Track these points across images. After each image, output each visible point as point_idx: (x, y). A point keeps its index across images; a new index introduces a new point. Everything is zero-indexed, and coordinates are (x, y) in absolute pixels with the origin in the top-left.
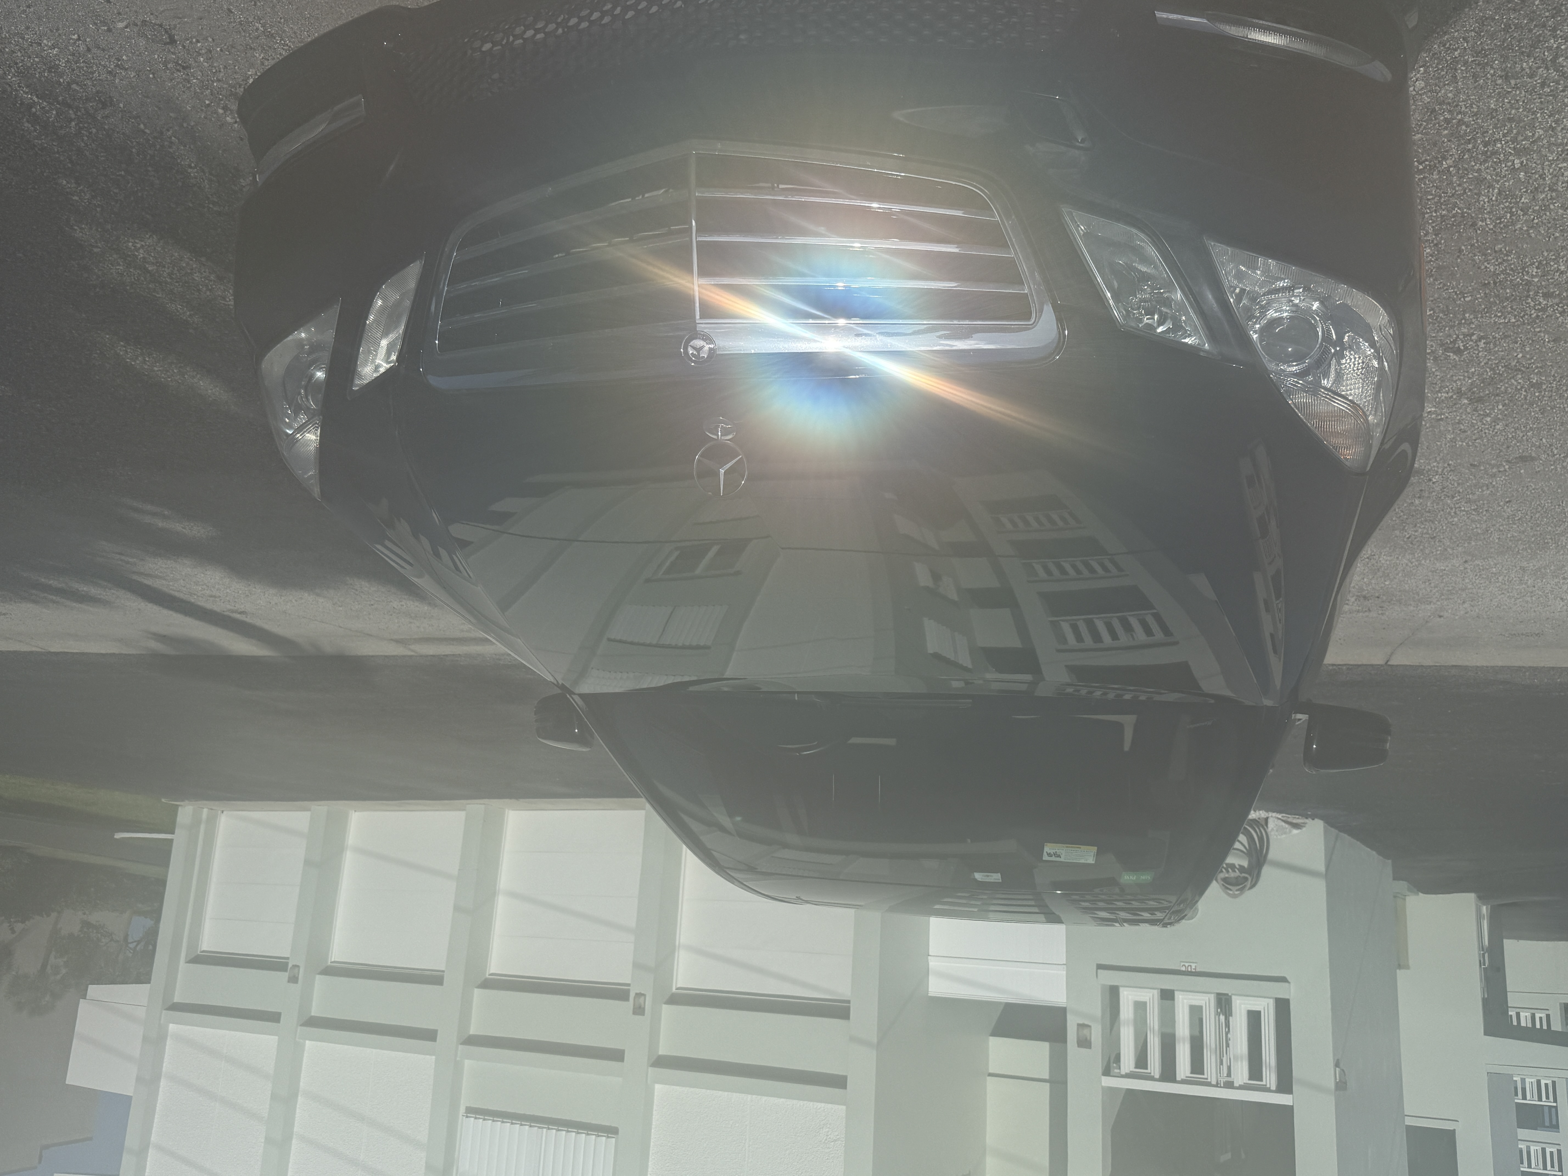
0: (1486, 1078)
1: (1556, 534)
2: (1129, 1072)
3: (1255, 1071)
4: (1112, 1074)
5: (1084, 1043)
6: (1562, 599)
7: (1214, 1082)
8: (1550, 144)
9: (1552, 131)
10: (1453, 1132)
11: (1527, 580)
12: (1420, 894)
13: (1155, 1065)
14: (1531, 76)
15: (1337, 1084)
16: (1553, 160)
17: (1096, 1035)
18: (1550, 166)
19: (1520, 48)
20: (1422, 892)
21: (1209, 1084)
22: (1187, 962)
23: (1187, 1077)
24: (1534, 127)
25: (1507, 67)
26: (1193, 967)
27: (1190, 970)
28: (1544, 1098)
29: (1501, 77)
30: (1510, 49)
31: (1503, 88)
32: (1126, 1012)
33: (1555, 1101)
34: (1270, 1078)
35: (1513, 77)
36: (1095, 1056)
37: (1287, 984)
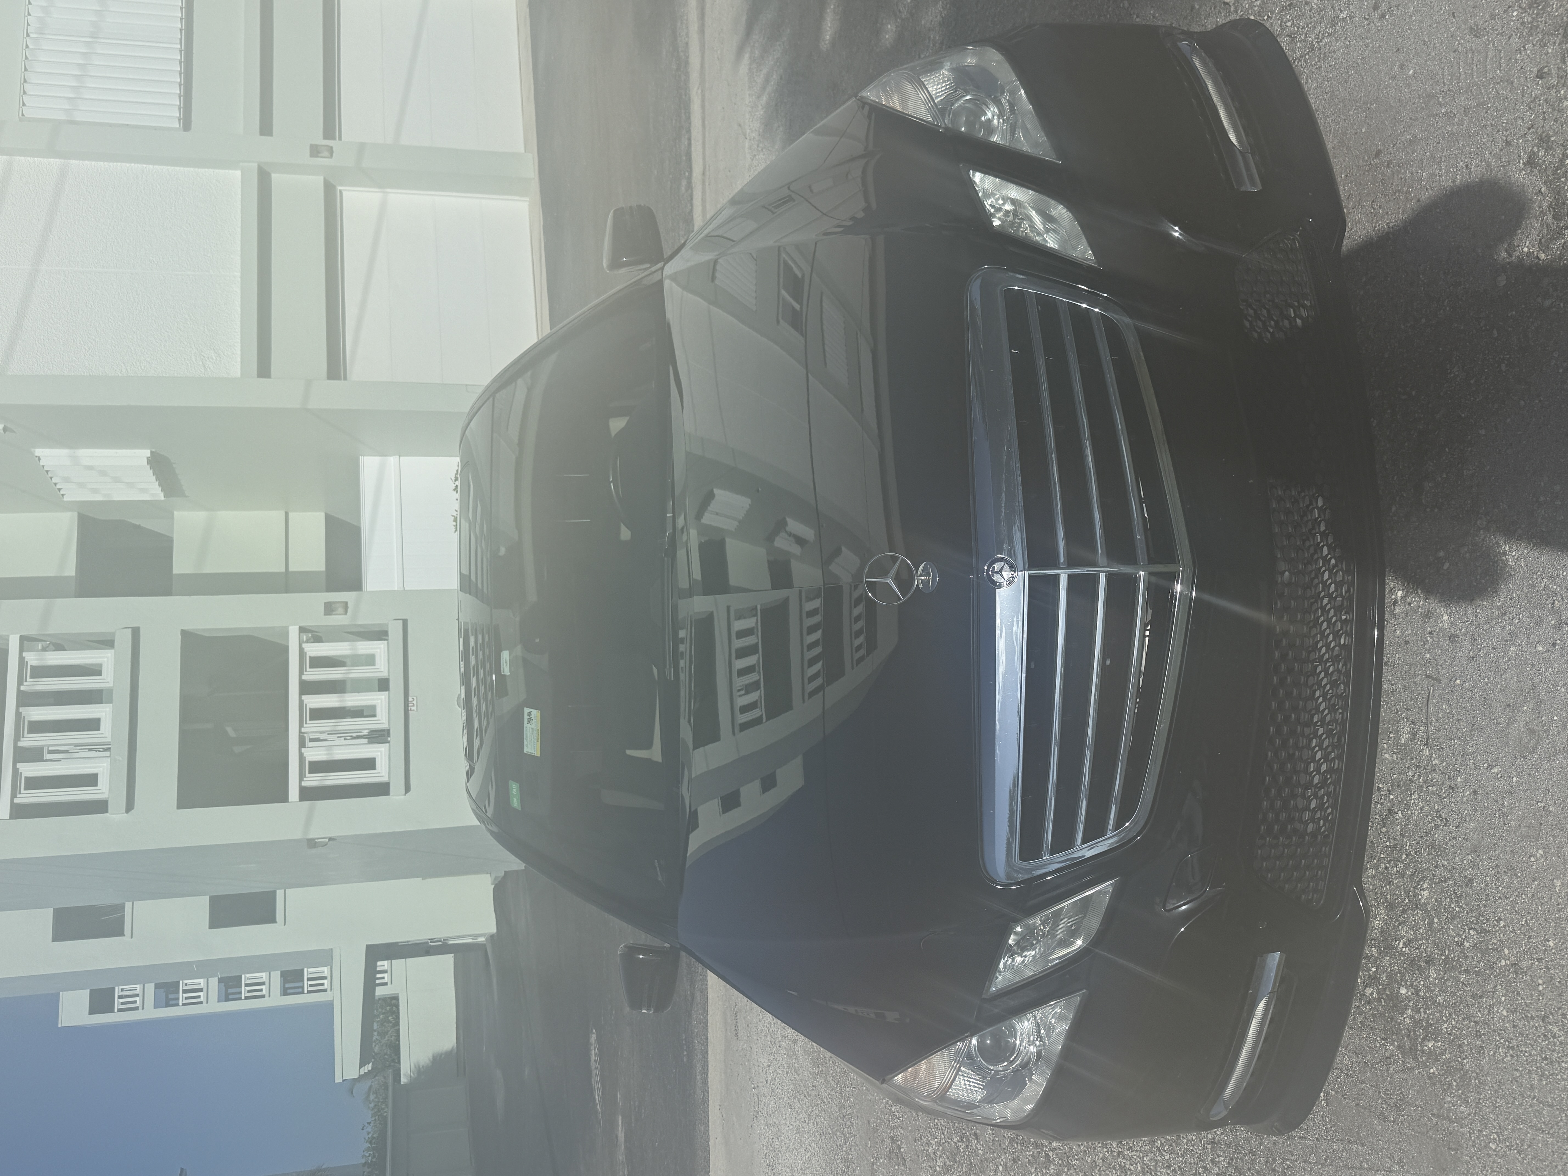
0: (327, 948)
1: (826, 1076)
2: (305, 651)
3: (318, 767)
4: (301, 634)
5: (329, 608)
6: (769, 1066)
7: (303, 730)
8: (1157, 1162)
9: (1167, 1166)
10: (273, 920)
11: (785, 1042)
12: (493, 886)
13: (315, 675)
14: (1213, 1161)
15: (313, 839)
16: (1143, 1160)
17: (338, 620)
18: (1138, 1157)
19: (1236, 1159)
20: (494, 887)
21: (301, 725)
22: (417, 702)
23: (306, 705)
24: (1172, 1153)
25: (1221, 1145)
26: (413, 708)
27: (410, 705)
28: (310, 983)
29: (1214, 1138)
30: (1236, 1150)
31: (1204, 1137)
32: (364, 647)
33: (309, 992)
34: (313, 780)
35: (1212, 1148)
36: (318, 619)
37: (403, 792)
